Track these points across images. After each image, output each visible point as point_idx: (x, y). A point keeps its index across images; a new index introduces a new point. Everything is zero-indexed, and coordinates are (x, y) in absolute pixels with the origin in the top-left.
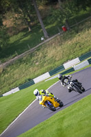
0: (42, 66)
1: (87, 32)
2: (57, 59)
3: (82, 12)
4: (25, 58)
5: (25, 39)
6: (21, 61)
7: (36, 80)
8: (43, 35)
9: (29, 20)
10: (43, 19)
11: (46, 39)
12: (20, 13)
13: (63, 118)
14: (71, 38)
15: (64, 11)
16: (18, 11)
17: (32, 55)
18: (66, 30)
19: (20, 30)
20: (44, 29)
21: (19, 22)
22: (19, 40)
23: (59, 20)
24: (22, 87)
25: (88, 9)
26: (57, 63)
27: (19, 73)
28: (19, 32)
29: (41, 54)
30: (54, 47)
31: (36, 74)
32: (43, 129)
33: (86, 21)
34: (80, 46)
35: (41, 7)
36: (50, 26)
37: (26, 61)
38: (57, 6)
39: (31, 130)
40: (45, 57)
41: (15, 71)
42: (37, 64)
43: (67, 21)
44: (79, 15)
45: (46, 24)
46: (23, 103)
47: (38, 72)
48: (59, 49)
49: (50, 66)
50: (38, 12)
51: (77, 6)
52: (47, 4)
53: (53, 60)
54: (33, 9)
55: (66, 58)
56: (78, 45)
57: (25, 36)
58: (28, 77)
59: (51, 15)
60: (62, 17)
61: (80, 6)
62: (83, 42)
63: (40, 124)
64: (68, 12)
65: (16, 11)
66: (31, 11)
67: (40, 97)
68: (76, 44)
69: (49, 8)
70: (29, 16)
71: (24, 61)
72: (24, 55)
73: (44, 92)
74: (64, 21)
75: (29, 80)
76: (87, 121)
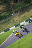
0: (13, 24)
1: (28, 12)
2: (18, 21)
3: (26, 5)
4: (6, 21)
5: (7, 14)
6: (5, 22)
7: (10, 29)
8: (13, 13)
9: (8, 8)
10: (13, 8)
11: (14, 14)
12: (5, 5)
13: (20, 42)
14: (22, 14)
15: (20, 5)
16: (4, 5)
17: (9, 20)
18: (21, 11)
19: (5, 11)
20: (13, 11)
21: (4, 8)
22: (4, 15)
23: (18, 8)
24: (5, 31)
25: (28, 4)
26: (18, 23)
27: (4, 26)
28: (5, 12)
29: (12, 20)
30: (17, 17)
31: (10, 27)
32: (13, 46)
33: (28, 8)
34: (26, 17)
35: (12, 3)
36: (15, 10)
37: (7, 22)
38: (18, 3)
39: (8, 46)
40: (13, 21)
41: (3, 26)
42: (11, 23)
43: (21, 8)
44: (25, 6)
45: (14, 9)
46: (6, 37)
47: (11, 26)
48: (18, 18)
49: (15, 24)
50: (11, 5)
51: (25, 3)
52: (14, 2)
53: (16, 22)
54: (9, 4)
55: (21, 21)
56: (25, 17)
57: (6, 13)
58: (7, 28)
59: (16, 6)
60: (20, 7)
61: (26, 3)
62: (27, 16)
63: (12, 44)
64: (22, 5)
65: (3, 5)
66: (9, 5)
67: (15, 33)
68: (24, 16)
69: (15, 3)
70: (8, 6)
71: (6, 22)
72: (6, 20)
73: (16, 31)
74: (20, 8)
75: (8, 29)
76: (28, 43)
